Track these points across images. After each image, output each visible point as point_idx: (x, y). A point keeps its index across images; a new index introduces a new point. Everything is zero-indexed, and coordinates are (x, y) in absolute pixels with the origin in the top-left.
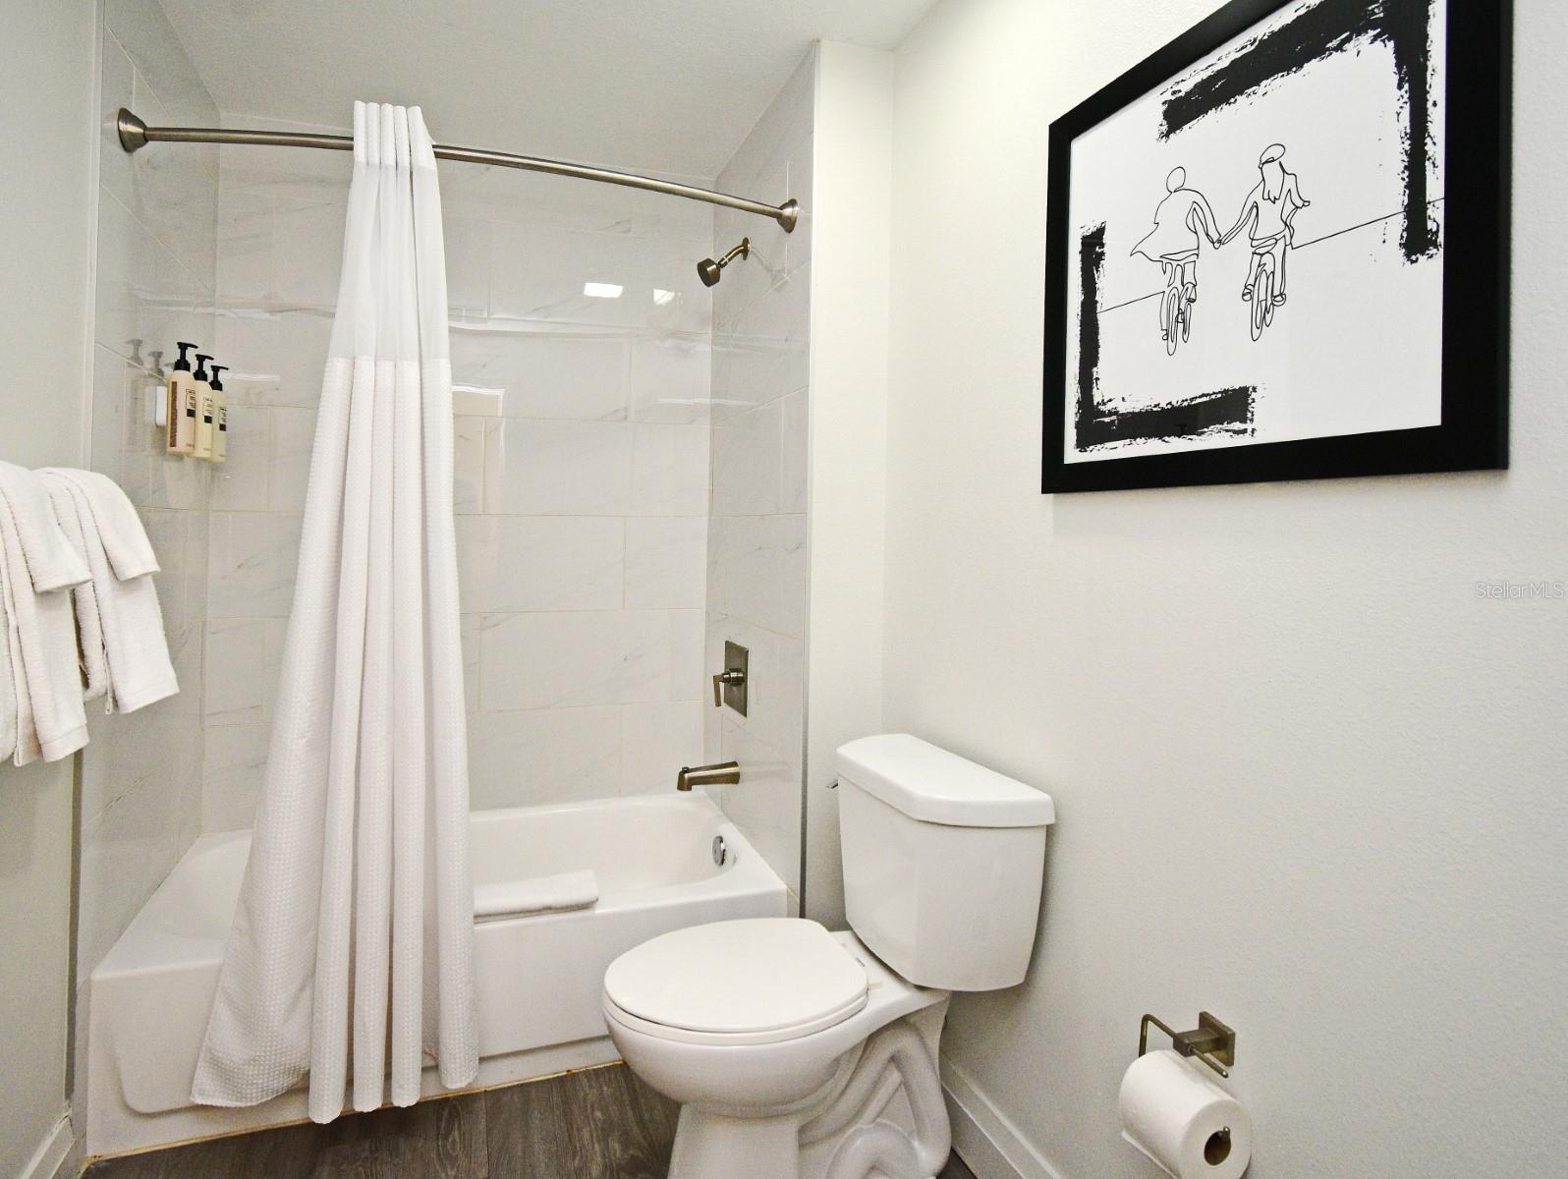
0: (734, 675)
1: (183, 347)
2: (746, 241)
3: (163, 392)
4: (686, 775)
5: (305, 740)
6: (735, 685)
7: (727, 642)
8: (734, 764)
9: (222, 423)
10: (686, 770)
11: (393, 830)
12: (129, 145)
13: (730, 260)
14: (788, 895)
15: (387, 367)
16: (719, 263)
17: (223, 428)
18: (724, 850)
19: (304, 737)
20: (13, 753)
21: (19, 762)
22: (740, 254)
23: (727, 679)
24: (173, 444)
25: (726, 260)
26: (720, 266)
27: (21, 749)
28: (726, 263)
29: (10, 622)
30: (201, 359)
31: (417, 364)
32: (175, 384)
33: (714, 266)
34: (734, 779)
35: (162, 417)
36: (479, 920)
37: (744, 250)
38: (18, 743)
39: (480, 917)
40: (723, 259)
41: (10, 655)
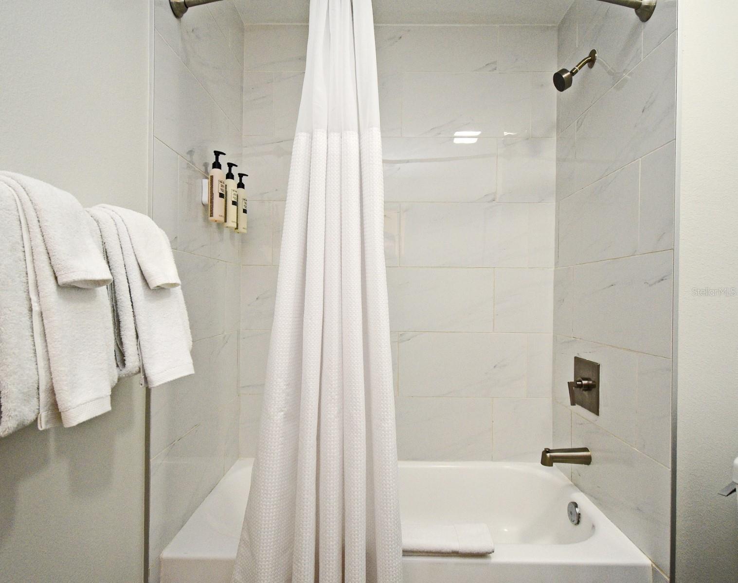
0: (585, 382)
1: (217, 154)
2: (593, 53)
3: (206, 182)
4: (548, 455)
5: (282, 413)
6: (586, 390)
7: (575, 358)
8: (586, 450)
9: (245, 208)
10: (547, 451)
11: (343, 485)
12: (177, 12)
13: (580, 68)
14: (653, 569)
15: (335, 137)
16: (571, 72)
17: (245, 211)
18: (580, 514)
19: (282, 411)
20: (37, 418)
21: (42, 426)
22: (587, 64)
23: (579, 385)
24: (212, 215)
25: (577, 68)
26: (573, 74)
27: (44, 415)
28: (577, 71)
29: (33, 308)
30: (230, 165)
31: (357, 135)
32: (212, 177)
33: (569, 73)
34: (587, 461)
35: (206, 199)
36: (406, 554)
37: (591, 61)
38: (41, 411)
39: (407, 553)
40: (575, 68)
41: (33, 336)
